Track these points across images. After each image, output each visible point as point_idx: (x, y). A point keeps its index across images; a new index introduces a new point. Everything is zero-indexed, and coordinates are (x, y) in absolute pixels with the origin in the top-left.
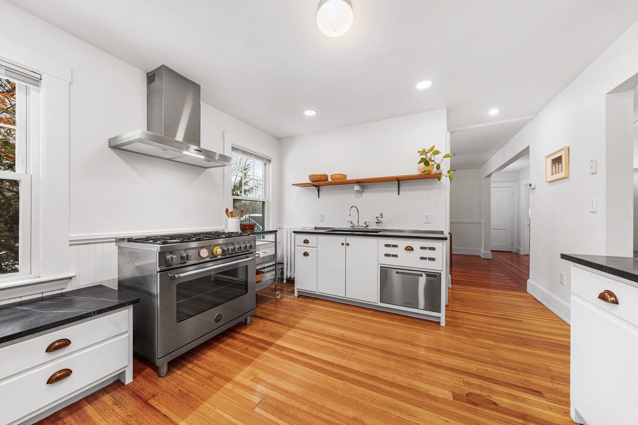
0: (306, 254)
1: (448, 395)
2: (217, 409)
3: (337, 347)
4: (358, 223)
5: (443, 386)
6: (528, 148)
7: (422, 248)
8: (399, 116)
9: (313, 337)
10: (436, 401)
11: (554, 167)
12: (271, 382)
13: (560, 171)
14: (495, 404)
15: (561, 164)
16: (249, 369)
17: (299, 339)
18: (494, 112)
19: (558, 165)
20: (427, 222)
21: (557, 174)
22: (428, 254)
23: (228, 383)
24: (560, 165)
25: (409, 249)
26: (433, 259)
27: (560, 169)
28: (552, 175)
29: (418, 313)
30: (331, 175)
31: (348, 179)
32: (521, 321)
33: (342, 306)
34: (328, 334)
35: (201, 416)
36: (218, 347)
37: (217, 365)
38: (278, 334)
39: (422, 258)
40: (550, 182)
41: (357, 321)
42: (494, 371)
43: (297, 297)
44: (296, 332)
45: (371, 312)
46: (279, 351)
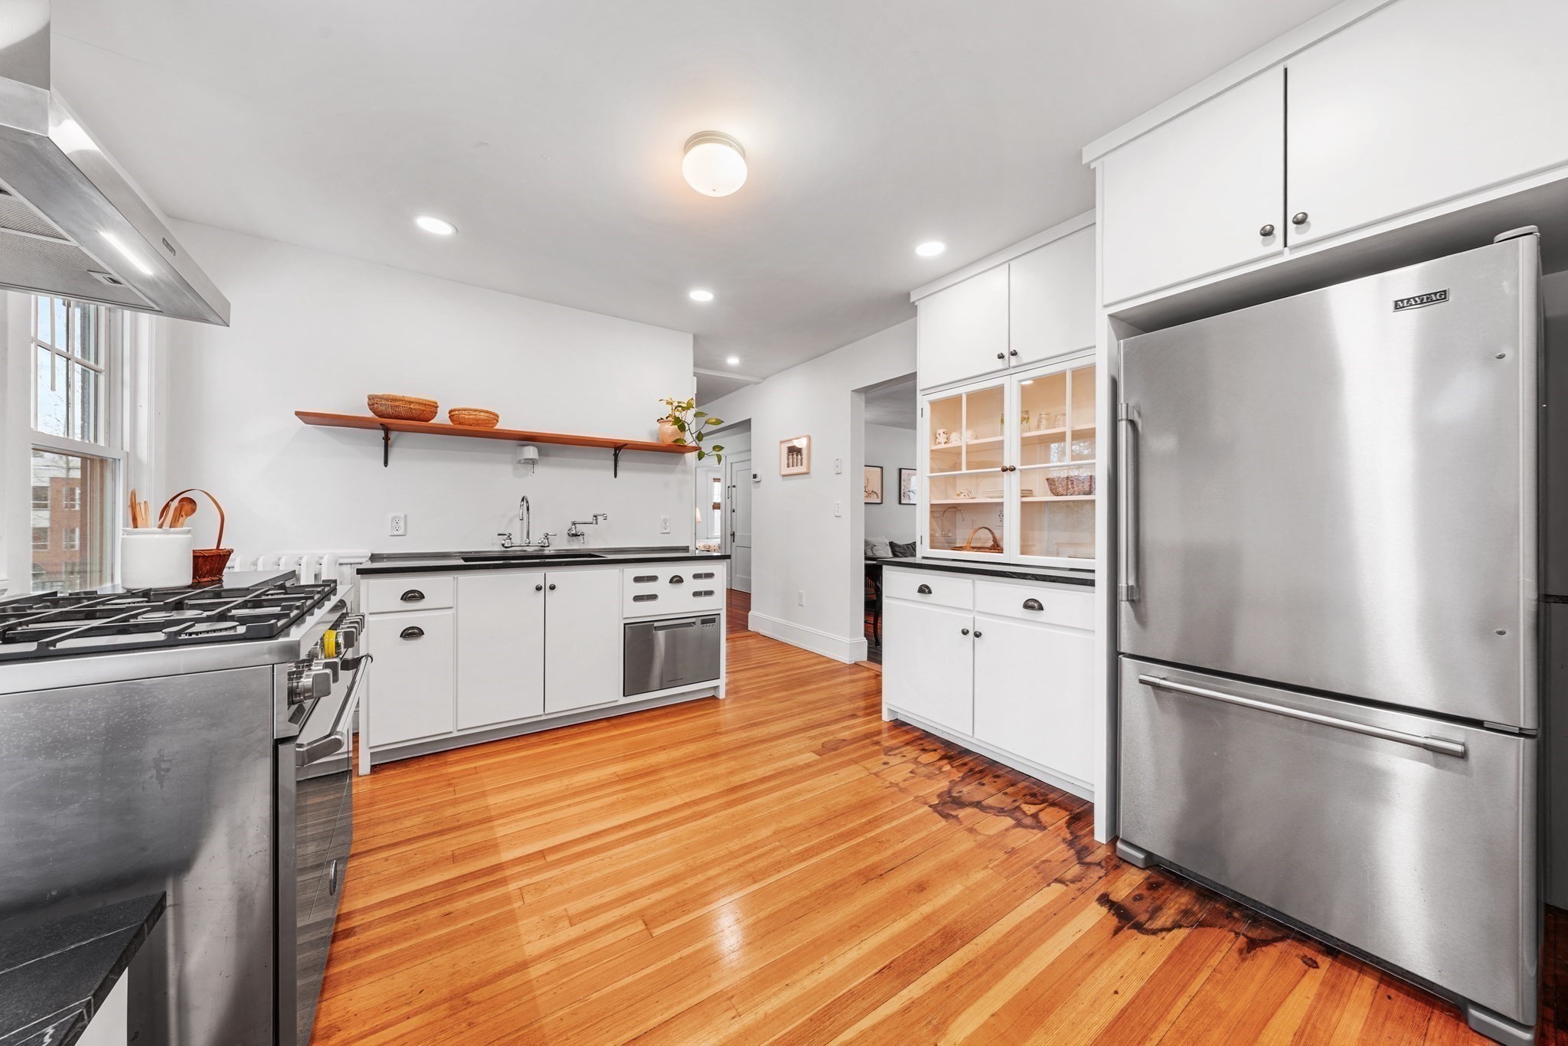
0: (412, 633)
1: (813, 757)
2: (587, 998)
3: (634, 792)
4: (528, 537)
5: (800, 752)
6: (749, 421)
7: (697, 576)
8: (616, 317)
9: (569, 806)
10: (811, 766)
11: (791, 456)
12: (614, 897)
13: (799, 464)
14: (844, 740)
15: (801, 455)
16: (524, 925)
17: (546, 824)
18: (733, 361)
19: (797, 455)
20: (666, 531)
21: (795, 467)
22: (703, 585)
23: (530, 969)
24: (799, 456)
25: (677, 580)
26: (710, 593)
27: (799, 461)
28: (788, 467)
29: (683, 694)
30: (449, 409)
31: (499, 426)
32: (779, 663)
33: (534, 740)
34: (584, 788)
35: (579, 1030)
36: (331, 978)
37: (427, 987)
38: (476, 848)
39: (696, 594)
40: (784, 476)
41: (603, 746)
42: (815, 716)
43: (370, 774)
44: (517, 821)
45: (604, 724)
46: (541, 862)
